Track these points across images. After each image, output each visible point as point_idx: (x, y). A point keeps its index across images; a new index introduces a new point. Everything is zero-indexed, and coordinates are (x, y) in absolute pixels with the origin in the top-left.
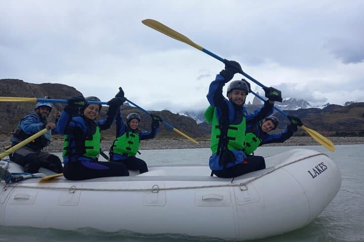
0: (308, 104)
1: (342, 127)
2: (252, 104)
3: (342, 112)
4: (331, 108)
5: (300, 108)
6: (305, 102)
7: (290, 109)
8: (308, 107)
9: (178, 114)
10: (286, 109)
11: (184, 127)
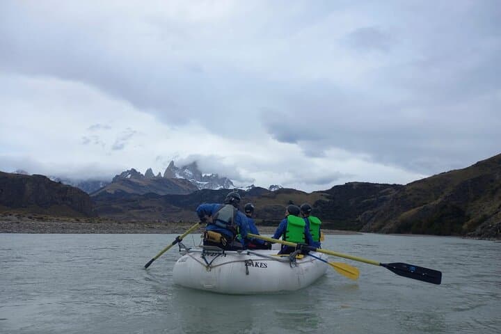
0: (232, 183)
1: (268, 215)
2: (163, 176)
3: (269, 197)
4: (256, 191)
5: (222, 187)
6: (229, 181)
7: (211, 188)
8: (231, 187)
9: (60, 183)
10: (206, 188)
11: (69, 203)
